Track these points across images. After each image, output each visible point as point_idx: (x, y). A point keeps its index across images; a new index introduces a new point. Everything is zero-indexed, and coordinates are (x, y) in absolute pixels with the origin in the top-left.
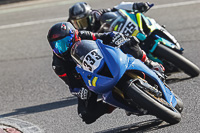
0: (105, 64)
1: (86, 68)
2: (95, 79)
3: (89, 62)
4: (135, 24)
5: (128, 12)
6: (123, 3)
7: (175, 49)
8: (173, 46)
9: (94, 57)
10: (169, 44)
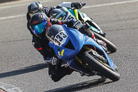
0: (70, 41)
1: (56, 44)
2: (63, 51)
3: (58, 40)
4: (74, 17)
5: (68, 8)
6: (64, 3)
7: (100, 34)
8: (99, 32)
9: (62, 36)
10: (96, 30)
